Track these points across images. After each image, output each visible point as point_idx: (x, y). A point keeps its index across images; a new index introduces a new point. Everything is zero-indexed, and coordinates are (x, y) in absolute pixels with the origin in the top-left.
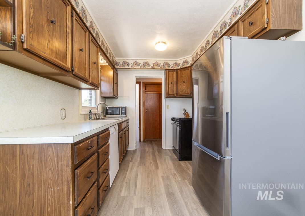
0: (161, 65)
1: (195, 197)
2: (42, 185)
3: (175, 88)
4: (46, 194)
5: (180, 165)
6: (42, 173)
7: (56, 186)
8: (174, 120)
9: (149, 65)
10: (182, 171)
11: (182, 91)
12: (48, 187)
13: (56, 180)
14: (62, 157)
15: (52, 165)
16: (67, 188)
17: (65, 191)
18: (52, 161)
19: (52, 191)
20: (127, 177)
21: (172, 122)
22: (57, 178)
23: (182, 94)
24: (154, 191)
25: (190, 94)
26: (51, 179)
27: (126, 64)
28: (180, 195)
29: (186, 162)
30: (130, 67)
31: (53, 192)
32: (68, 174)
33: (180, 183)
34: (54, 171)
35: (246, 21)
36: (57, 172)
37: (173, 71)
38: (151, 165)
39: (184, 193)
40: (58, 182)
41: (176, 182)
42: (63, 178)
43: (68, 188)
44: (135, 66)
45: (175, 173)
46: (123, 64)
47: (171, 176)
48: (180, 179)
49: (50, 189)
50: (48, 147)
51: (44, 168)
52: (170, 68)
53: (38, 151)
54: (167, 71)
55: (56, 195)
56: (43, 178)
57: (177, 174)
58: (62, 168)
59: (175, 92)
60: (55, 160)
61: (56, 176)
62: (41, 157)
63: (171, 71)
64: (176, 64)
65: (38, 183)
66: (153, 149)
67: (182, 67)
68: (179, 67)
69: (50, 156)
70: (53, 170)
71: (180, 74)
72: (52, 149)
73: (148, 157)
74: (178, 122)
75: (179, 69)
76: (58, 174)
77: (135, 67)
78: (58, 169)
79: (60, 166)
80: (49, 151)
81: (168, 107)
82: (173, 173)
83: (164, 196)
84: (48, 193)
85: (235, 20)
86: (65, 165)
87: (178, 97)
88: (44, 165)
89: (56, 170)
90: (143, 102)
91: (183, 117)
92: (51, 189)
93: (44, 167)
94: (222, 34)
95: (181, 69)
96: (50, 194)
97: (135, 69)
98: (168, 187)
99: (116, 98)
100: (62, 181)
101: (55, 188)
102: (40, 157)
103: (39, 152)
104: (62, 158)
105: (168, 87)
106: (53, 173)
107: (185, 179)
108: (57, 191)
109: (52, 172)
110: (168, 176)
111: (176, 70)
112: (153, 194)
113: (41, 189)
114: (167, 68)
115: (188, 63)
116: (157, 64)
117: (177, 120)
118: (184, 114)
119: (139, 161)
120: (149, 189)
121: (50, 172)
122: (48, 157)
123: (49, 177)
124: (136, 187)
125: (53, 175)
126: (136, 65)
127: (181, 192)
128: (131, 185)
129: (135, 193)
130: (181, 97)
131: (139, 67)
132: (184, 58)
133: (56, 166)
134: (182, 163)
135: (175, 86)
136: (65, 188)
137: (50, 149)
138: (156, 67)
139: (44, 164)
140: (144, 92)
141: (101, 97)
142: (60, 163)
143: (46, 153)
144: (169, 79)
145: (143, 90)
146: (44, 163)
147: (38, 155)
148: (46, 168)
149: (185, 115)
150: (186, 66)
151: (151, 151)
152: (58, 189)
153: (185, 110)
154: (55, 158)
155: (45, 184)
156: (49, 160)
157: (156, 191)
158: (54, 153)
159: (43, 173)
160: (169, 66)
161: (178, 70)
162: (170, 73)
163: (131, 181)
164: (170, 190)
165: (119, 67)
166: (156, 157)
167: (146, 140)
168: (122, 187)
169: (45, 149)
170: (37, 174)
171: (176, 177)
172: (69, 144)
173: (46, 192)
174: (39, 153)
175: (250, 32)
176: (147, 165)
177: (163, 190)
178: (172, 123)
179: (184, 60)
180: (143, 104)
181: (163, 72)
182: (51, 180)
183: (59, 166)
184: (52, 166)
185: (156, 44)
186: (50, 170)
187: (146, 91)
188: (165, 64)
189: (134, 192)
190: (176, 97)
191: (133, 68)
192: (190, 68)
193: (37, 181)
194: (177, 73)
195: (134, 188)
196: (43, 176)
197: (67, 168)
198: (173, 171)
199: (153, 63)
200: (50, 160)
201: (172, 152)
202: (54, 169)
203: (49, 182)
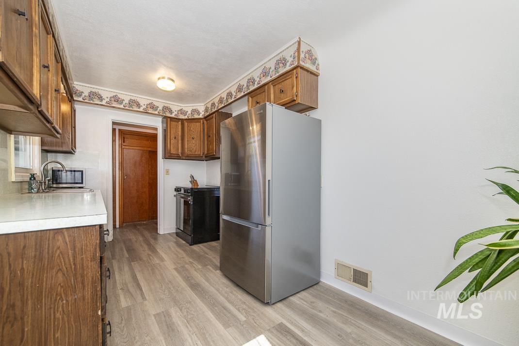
0: (159, 109)
1: (225, 281)
2: (44, 300)
3: (180, 145)
4: (52, 311)
5: (193, 251)
6: (43, 280)
7: (71, 295)
8: (179, 191)
9: (139, 105)
10: (199, 258)
11: (191, 151)
12: (56, 300)
13: (72, 284)
14: (84, 247)
15: (63, 262)
16: (92, 292)
17: (88, 298)
18: (63, 256)
19: (63, 303)
20: (118, 282)
21: (175, 193)
22: (74, 282)
23: (190, 154)
24: (172, 289)
25: (202, 155)
26: (62, 285)
27: (96, 97)
28: (207, 284)
29: (200, 245)
30: (104, 103)
31: (64, 306)
32: (94, 272)
33: (201, 271)
34: (67, 272)
35: (277, 86)
36: (74, 272)
37: (177, 120)
38: (151, 258)
39: (211, 280)
40: (75, 287)
41: (196, 271)
42: (84, 279)
43: (94, 293)
44: (113, 102)
45: (191, 260)
46: (90, 96)
47: (186, 266)
48: (200, 267)
49: (60, 301)
50: (56, 235)
51: (47, 271)
52: (173, 116)
53: (34, 244)
54: (169, 119)
55: (71, 309)
56: (44, 286)
57: (194, 262)
58: (83, 265)
59: (180, 151)
60: (70, 253)
61: (72, 278)
62: (40, 252)
63: (175, 120)
64: (182, 111)
65: (34, 297)
66: (143, 236)
67: (190, 117)
68: (186, 117)
69: (59, 248)
70: (65, 270)
71: (188, 127)
72: (64, 237)
73: (141, 249)
74: (189, 193)
75: (186, 119)
76: (75, 275)
77: (113, 105)
78: (75, 268)
79: (78, 260)
80: (58, 240)
81: (167, 172)
82: (187, 261)
83: (188, 289)
84: (54, 309)
85: (265, 81)
86: (89, 259)
87: (184, 158)
88: (46, 265)
89: (72, 270)
90: (119, 163)
91: (189, 186)
92: (62, 301)
93: (47, 269)
94: (248, 91)
95: (188, 120)
96: (60, 309)
97: (114, 107)
98: (188, 279)
99: (72, 154)
100: (83, 284)
101: (70, 298)
102: (38, 253)
103: (36, 245)
104: (82, 249)
105: (170, 143)
106: (66, 276)
107: (207, 265)
108: (73, 301)
109: (64, 274)
110: (183, 267)
111: (182, 120)
112: (172, 292)
113: (41, 307)
114: (168, 115)
115: (199, 113)
116: (153, 106)
117: (187, 191)
118: (191, 182)
119: (128, 256)
120: (162, 287)
121: (60, 275)
122: (56, 251)
123: (57, 282)
124: (141, 290)
125: (66, 278)
126: (115, 101)
127: (207, 280)
128: (132, 290)
129: (144, 298)
130: (189, 158)
131: (122, 106)
132: (194, 105)
133: (72, 264)
134: (195, 248)
135: (180, 142)
136: (88, 294)
137: (60, 238)
138: (150, 111)
139: (46, 263)
140: (121, 146)
141: (42, 149)
142: (79, 258)
143: (51, 245)
144: (172, 132)
145: (120, 142)
146: (48, 262)
147: (34, 250)
148: (53, 269)
149: (192, 184)
150: (196, 116)
151: (141, 239)
152: (76, 299)
153: (192, 177)
154: (70, 251)
155: (48, 297)
156: (57, 255)
157: (174, 287)
158: (68, 243)
159: (45, 279)
160: (171, 112)
161: (185, 121)
162: (173, 123)
163: (129, 285)
164: (193, 281)
165: (80, 99)
166: (153, 246)
167: (125, 224)
168: (117, 296)
169: (49, 239)
170: (32, 283)
171: (194, 265)
172: (95, 225)
173: (51, 308)
174: (36, 247)
175: (280, 99)
176: (145, 259)
177: (183, 284)
178: (175, 196)
179: (194, 108)
180: (119, 166)
181: (160, 119)
182: (62, 287)
183: (78, 262)
184: (63, 265)
185: (159, 79)
186: (60, 271)
187: (124, 144)
188: (165, 109)
189: (142, 297)
190: (182, 158)
191: (109, 106)
192: (202, 121)
193: (32, 294)
194: (183, 125)
195: (138, 292)
196: (44, 284)
197: (92, 263)
198: (188, 259)
199: (146, 104)
200: (59, 256)
201: (175, 236)
202: (66, 268)
203: (57, 291)
